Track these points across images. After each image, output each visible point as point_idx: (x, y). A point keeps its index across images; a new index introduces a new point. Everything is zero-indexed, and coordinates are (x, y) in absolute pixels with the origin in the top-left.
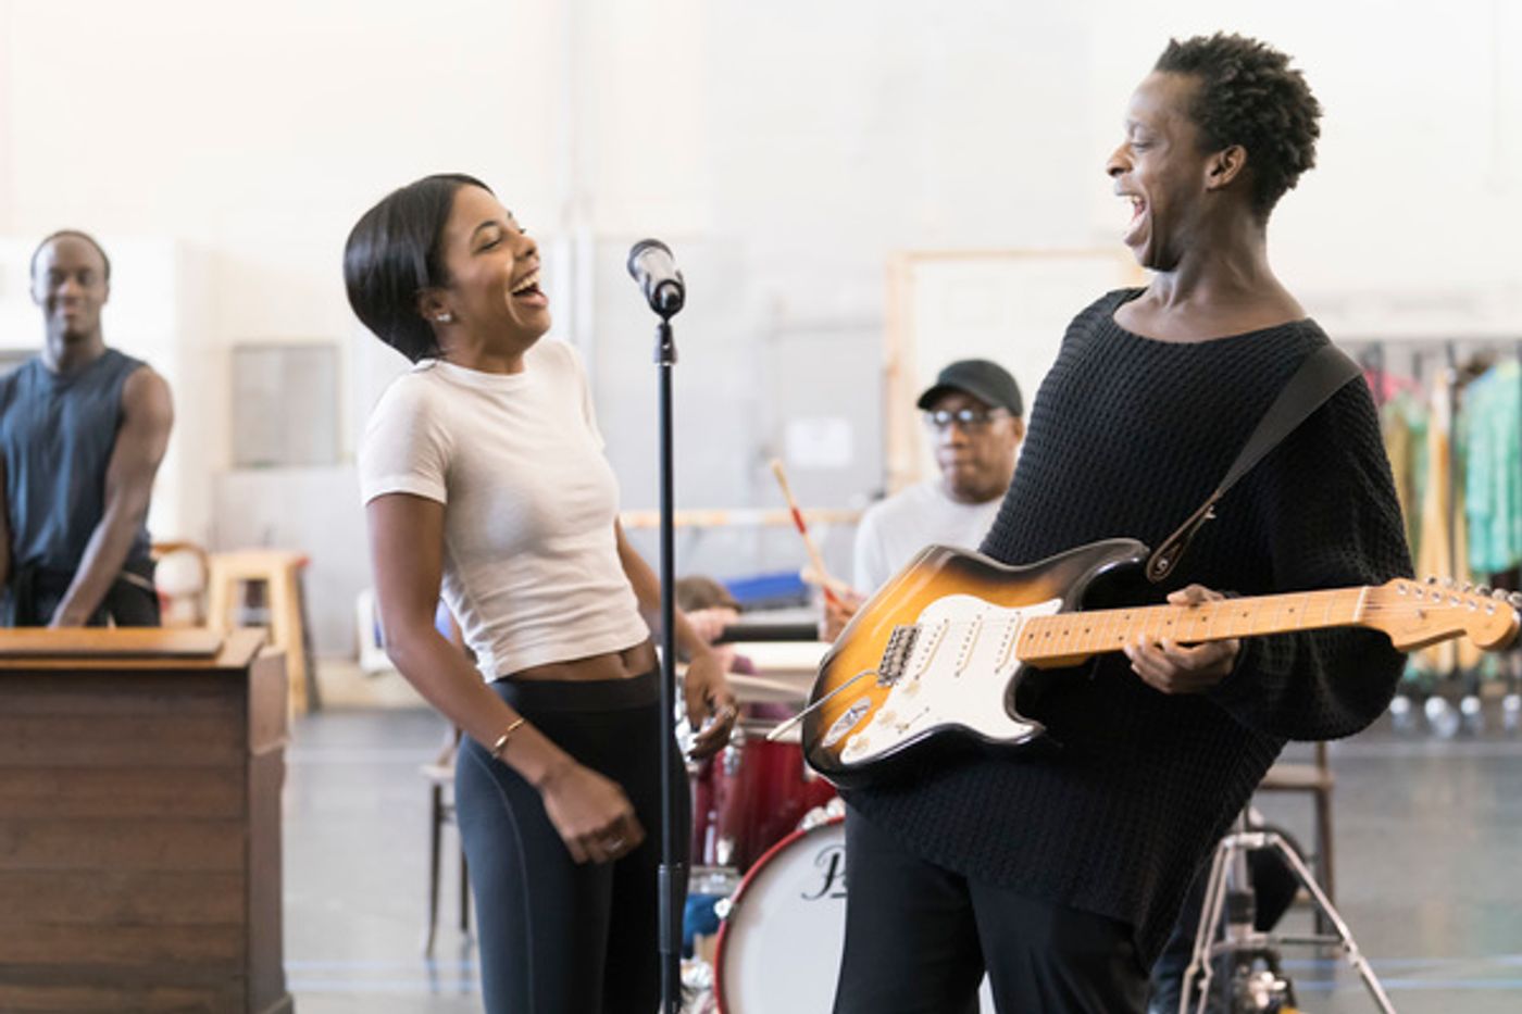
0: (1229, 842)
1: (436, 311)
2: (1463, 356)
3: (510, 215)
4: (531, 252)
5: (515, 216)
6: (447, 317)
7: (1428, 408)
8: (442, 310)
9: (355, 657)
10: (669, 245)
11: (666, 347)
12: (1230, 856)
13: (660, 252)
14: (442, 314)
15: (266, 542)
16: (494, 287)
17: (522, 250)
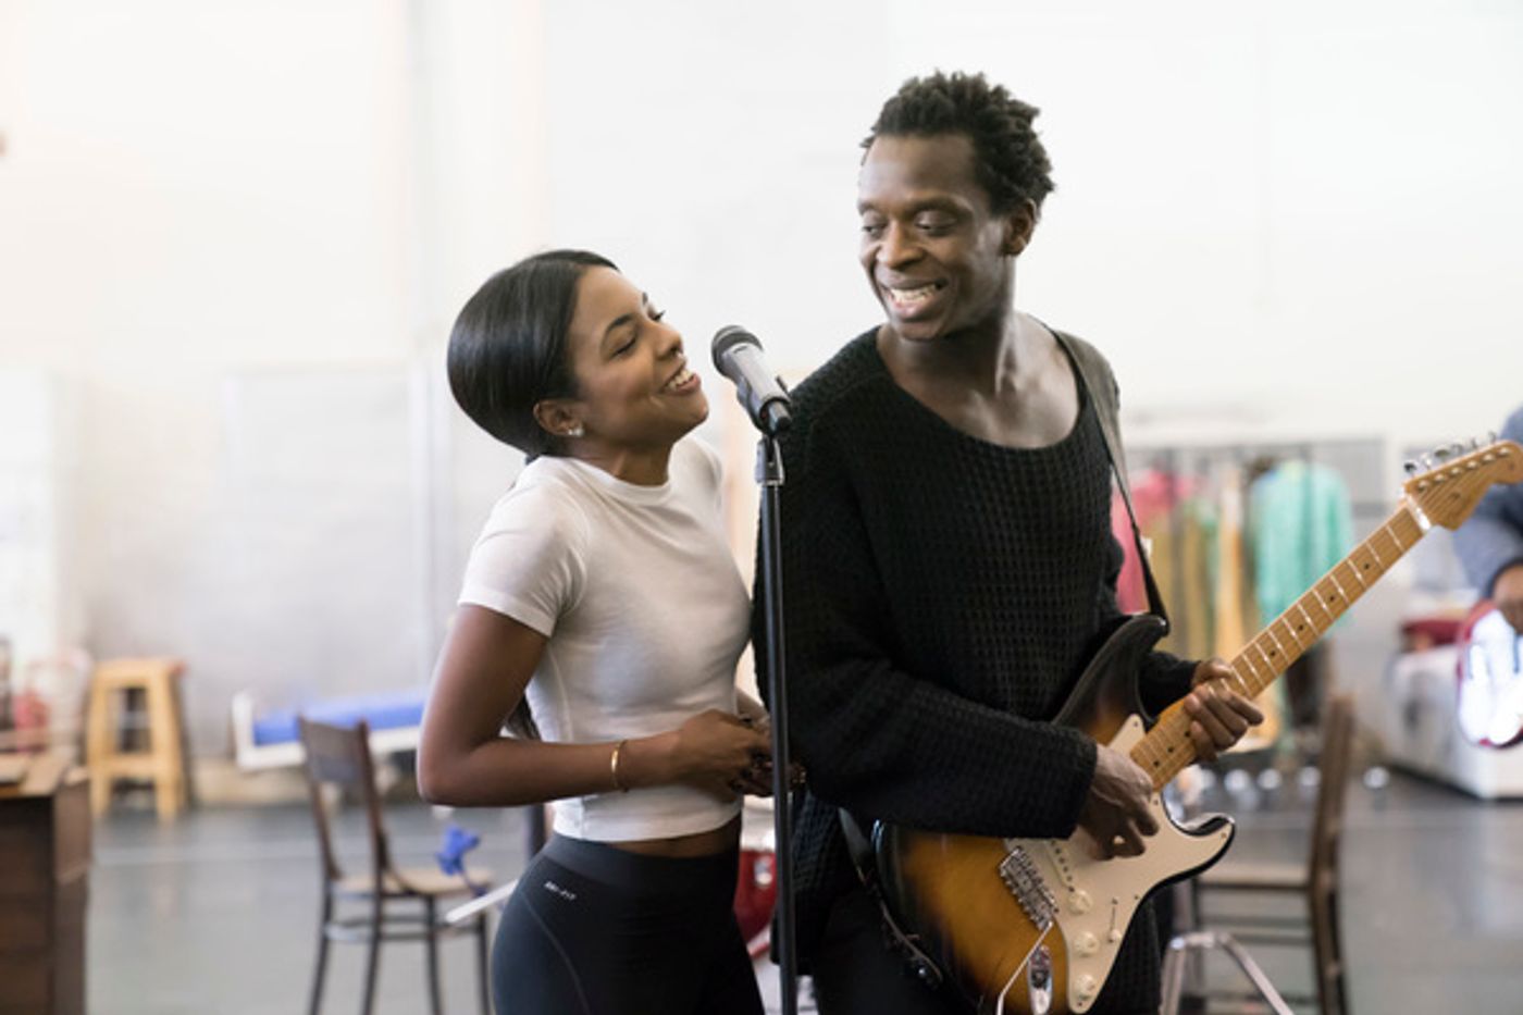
0: (1178, 943)
1: (564, 425)
2: (1252, 456)
3: (645, 298)
4: (676, 348)
5: (651, 299)
6: (579, 432)
7: (1218, 509)
8: (572, 424)
9: (231, 754)
10: (761, 340)
11: (771, 464)
12: (1181, 960)
13: (752, 347)
14: (573, 428)
15: (140, 652)
16: (640, 392)
17: (664, 347)
